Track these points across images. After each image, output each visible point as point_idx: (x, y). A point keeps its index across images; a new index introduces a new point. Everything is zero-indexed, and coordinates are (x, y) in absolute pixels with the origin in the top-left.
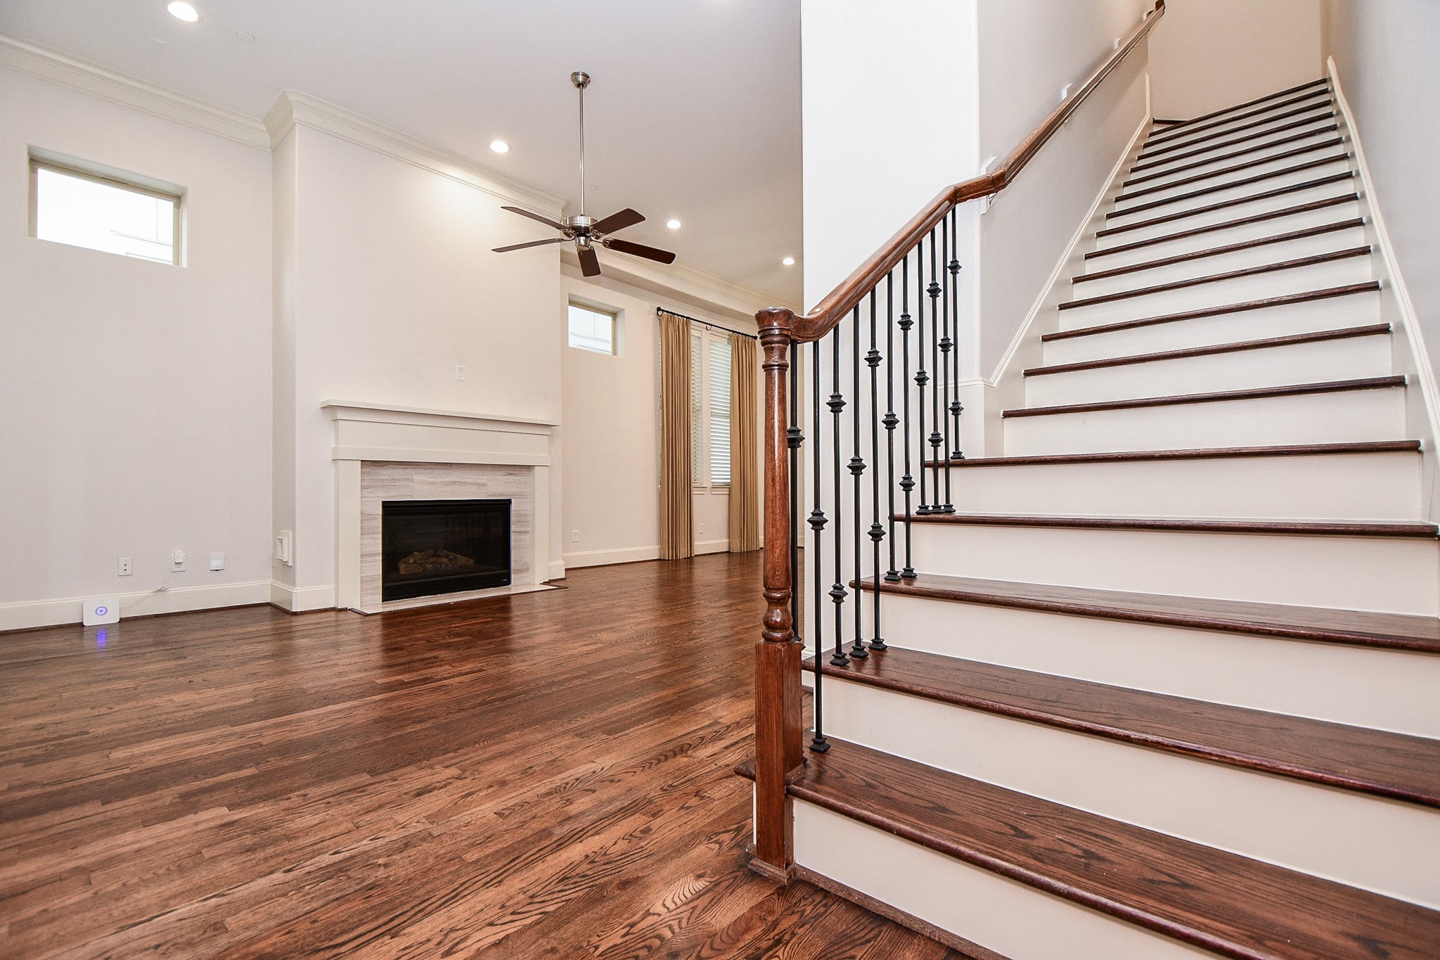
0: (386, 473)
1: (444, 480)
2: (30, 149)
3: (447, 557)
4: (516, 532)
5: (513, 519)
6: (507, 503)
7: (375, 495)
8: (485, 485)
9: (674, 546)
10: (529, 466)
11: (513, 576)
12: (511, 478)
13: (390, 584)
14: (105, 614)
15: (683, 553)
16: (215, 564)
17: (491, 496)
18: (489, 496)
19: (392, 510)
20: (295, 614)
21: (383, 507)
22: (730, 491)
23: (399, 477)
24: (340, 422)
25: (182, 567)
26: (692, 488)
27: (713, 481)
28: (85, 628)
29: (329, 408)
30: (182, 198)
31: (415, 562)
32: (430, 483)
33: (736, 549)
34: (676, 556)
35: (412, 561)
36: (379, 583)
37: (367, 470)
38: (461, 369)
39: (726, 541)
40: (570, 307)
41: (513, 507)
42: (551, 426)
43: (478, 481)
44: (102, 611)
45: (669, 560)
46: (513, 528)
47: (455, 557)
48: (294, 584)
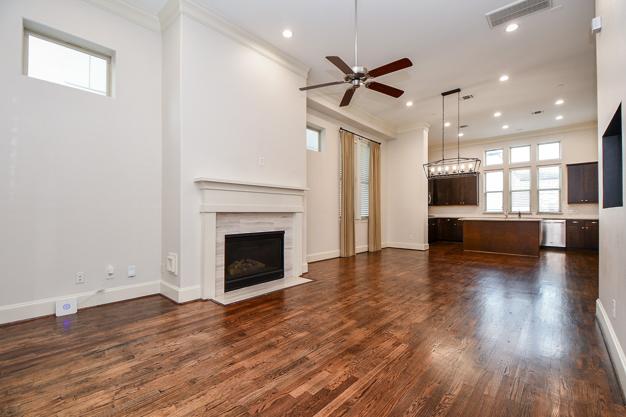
0: (227, 219)
1: (254, 221)
2: (25, 22)
3: (252, 263)
4: (286, 248)
5: (285, 241)
6: (283, 233)
7: (222, 232)
8: (273, 223)
9: (347, 250)
10: (293, 212)
11: (285, 273)
12: (285, 219)
13: (228, 282)
14: (68, 308)
15: (351, 254)
16: (131, 273)
17: (276, 229)
18: (274, 229)
19: (229, 239)
20: (181, 304)
21: (225, 238)
22: (369, 221)
23: (234, 221)
24: (206, 191)
25: (112, 277)
26: (354, 219)
27: (362, 216)
28: (57, 318)
29: (198, 182)
30: (112, 58)
31: (238, 267)
32: (248, 224)
33: (372, 250)
34: (348, 255)
35: (236, 267)
36: (223, 282)
37: (218, 217)
38: (262, 159)
39: (367, 246)
40: (307, 129)
41: (285, 235)
42: (303, 190)
43: (270, 221)
44: (67, 307)
45: (345, 257)
46: (285, 247)
47: (256, 263)
48: (179, 286)
